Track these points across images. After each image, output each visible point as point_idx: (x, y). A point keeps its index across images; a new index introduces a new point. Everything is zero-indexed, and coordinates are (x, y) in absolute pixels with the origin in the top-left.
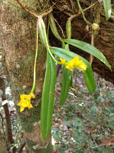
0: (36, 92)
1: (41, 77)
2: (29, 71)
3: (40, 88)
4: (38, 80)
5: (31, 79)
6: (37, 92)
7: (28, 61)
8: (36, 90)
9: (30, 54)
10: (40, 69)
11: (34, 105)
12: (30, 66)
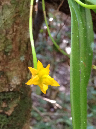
0: (11, 84)
1: (22, 54)
2: (3, 41)
3: (19, 76)
4: (17, 59)
5: (5, 56)
6: (14, 85)
7: (4, 19)
8: (13, 81)
9: (9, 4)
10: (22, 36)
11: (6, 111)
12: (6, 29)
